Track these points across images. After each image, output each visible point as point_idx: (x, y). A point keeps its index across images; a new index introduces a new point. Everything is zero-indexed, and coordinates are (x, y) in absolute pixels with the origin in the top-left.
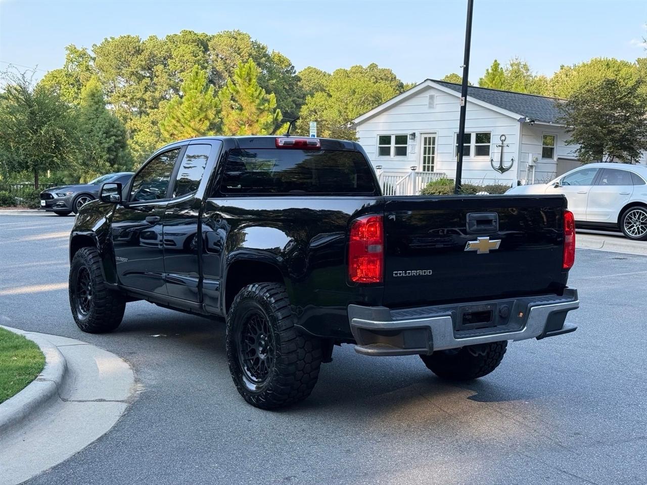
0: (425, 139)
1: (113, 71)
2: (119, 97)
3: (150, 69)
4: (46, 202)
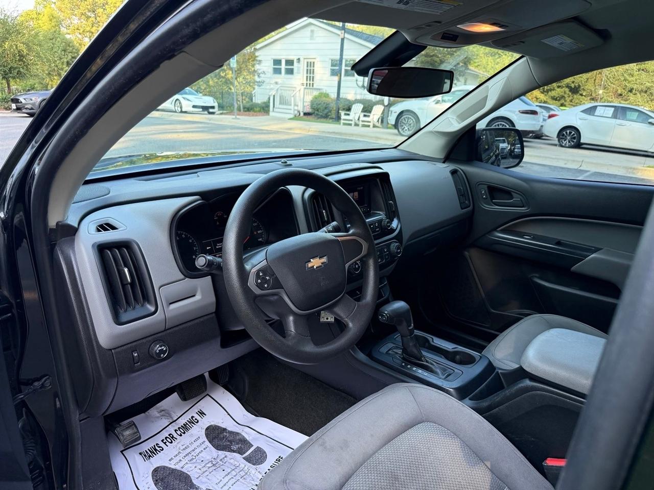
0: (308, 62)
2: (74, 30)
3: (94, 12)
4: (16, 105)
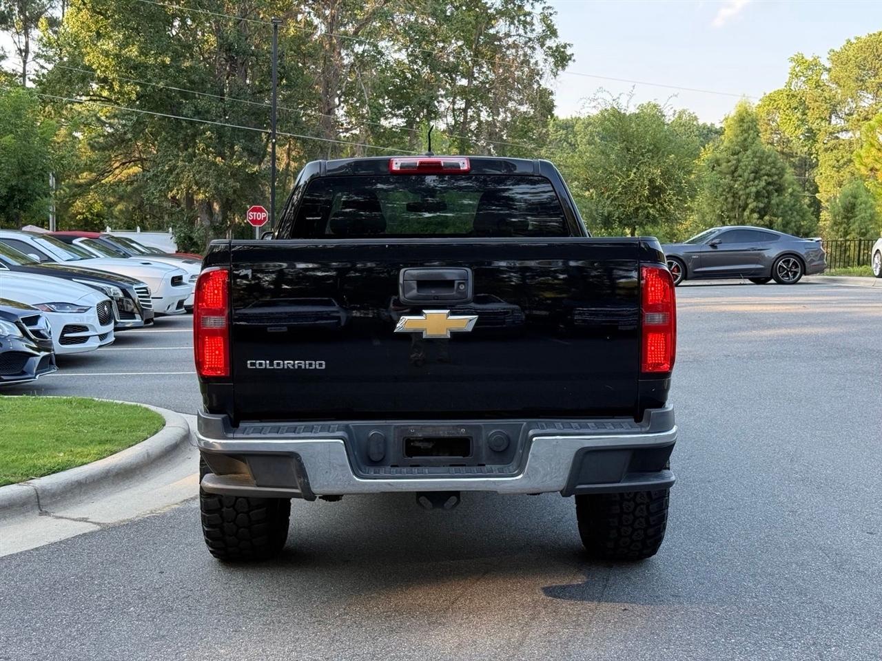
1: (853, 85)
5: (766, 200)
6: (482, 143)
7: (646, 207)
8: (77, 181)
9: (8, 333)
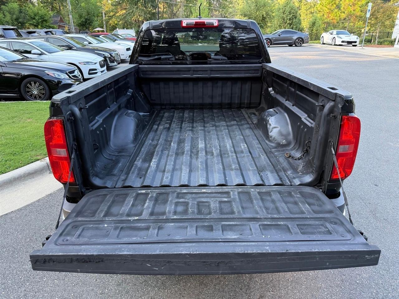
5: (292, 21)
6: (215, 3)
7: (261, 23)
8: (110, 15)
9: (63, 78)
